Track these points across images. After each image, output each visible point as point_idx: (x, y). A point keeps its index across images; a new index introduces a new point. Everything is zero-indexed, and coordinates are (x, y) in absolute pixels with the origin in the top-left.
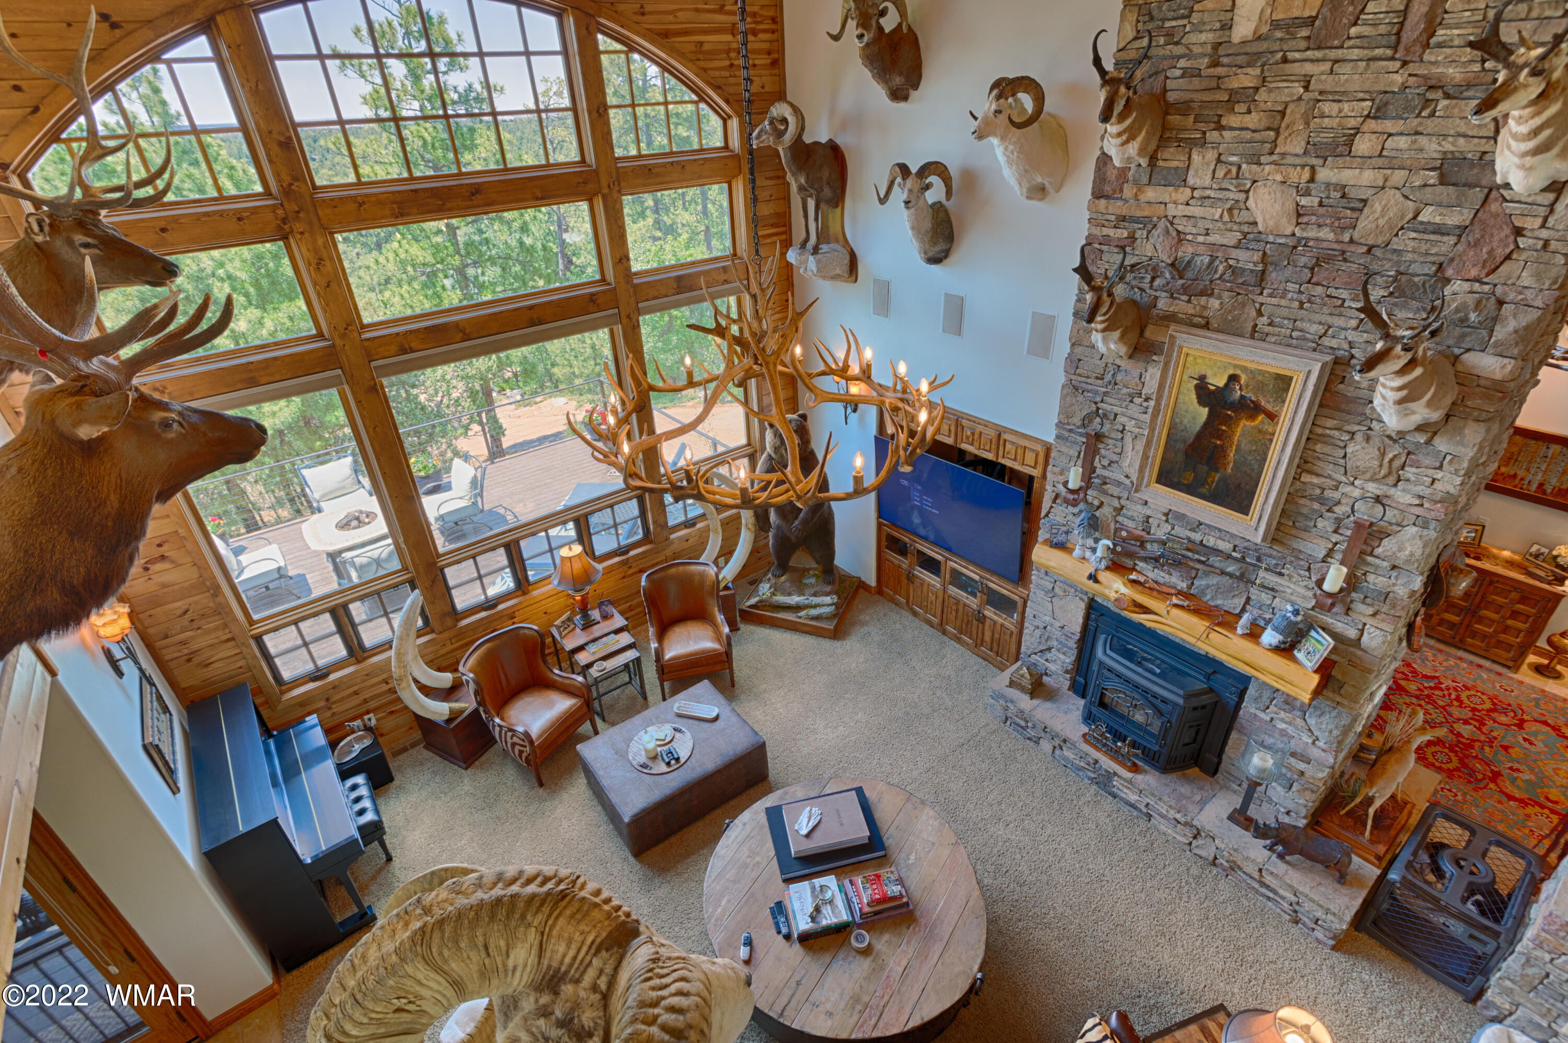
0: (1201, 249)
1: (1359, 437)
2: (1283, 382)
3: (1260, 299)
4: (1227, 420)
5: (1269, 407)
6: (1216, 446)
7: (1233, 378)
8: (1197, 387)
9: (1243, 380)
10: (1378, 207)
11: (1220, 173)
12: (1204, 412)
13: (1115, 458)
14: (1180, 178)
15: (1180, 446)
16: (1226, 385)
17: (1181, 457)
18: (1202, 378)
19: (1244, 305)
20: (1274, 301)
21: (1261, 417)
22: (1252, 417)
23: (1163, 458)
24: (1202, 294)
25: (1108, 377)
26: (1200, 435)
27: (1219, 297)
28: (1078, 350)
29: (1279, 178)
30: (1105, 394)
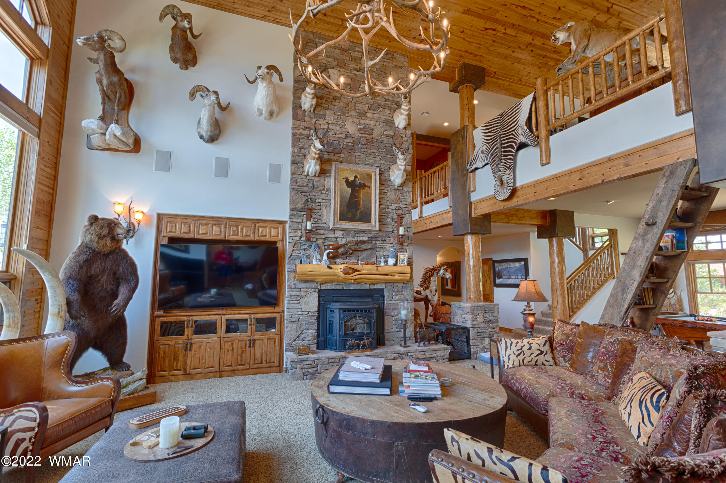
0: (335, 139)
1: (389, 191)
2: (370, 176)
3: (355, 154)
4: (358, 191)
5: (368, 185)
6: (356, 201)
7: (356, 177)
8: (346, 181)
9: (359, 177)
10: (376, 130)
11: (336, 117)
12: (350, 190)
13: (319, 217)
14: (323, 117)
15: (345, 204)
16: (354, 179)
17: (345, 208)
18: (347, 178)
19: (351, 156)
20: (359, 154)
21: (366, 188)
22: (364, 189)
23: (340, 210)
24: (338, 153)
25: (310, 185)
26: (350, 198)
27: (344, 154)
28: (295, 176)
29: (352, 120)
30: (311, 191)
